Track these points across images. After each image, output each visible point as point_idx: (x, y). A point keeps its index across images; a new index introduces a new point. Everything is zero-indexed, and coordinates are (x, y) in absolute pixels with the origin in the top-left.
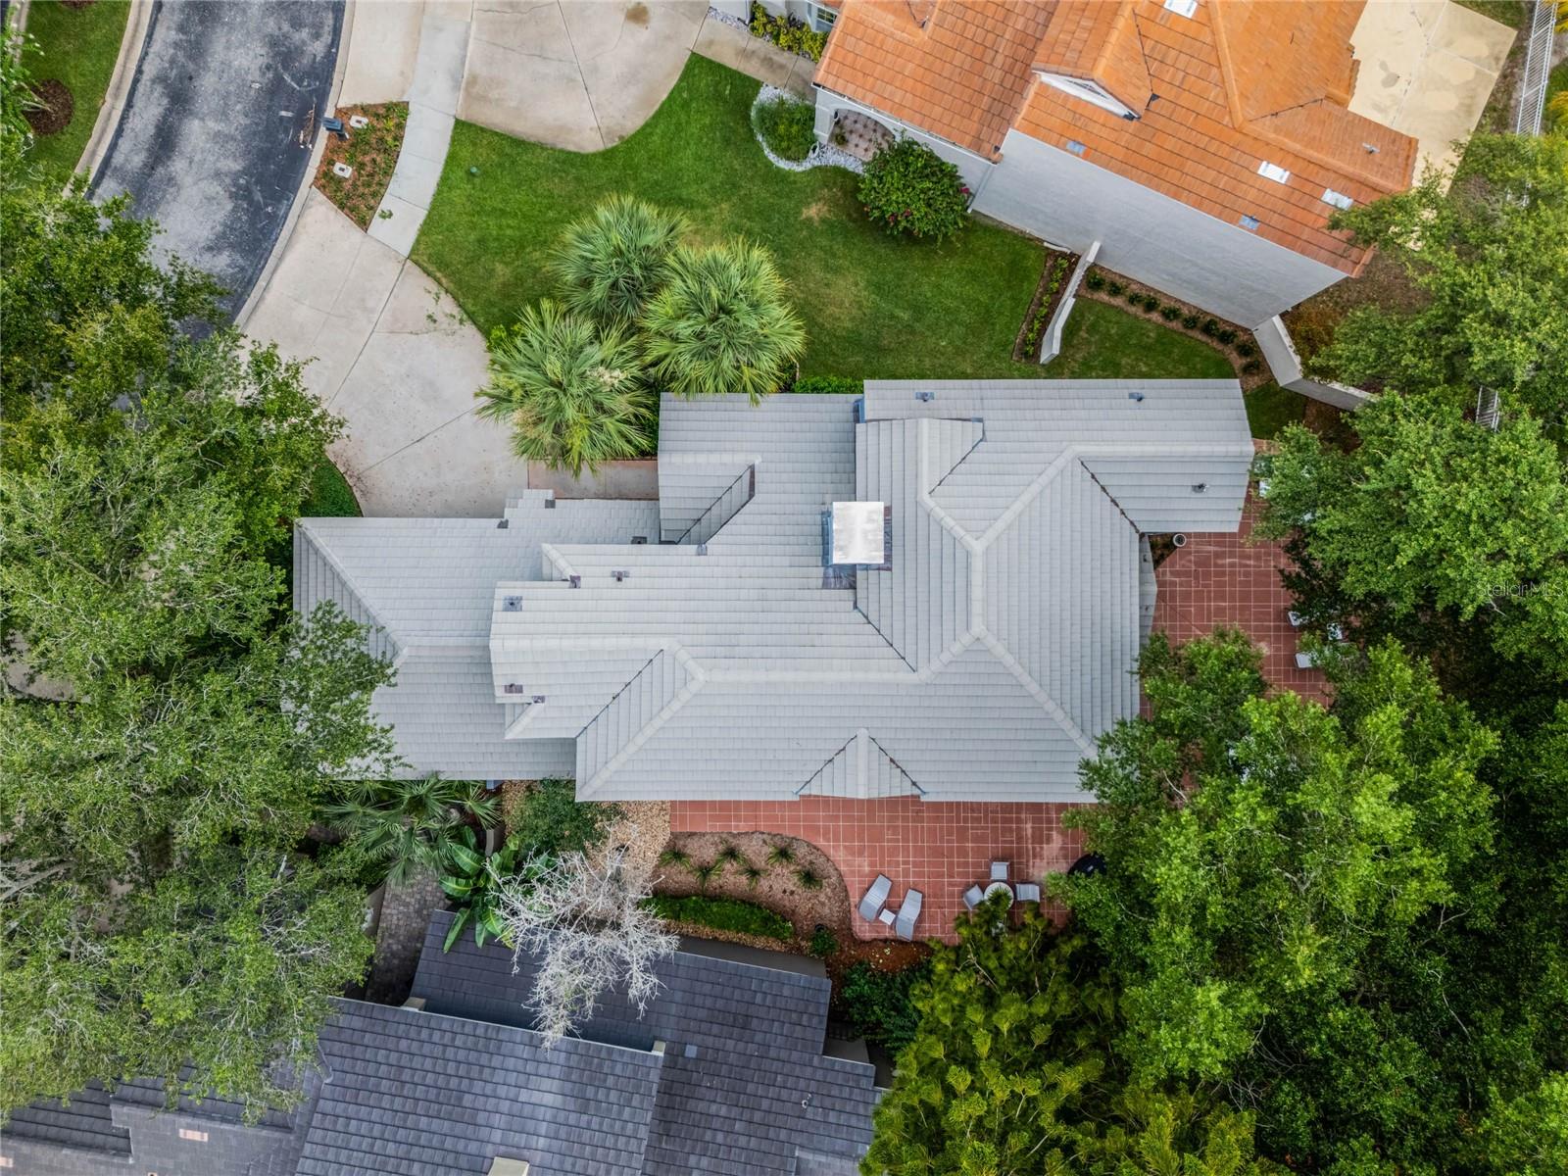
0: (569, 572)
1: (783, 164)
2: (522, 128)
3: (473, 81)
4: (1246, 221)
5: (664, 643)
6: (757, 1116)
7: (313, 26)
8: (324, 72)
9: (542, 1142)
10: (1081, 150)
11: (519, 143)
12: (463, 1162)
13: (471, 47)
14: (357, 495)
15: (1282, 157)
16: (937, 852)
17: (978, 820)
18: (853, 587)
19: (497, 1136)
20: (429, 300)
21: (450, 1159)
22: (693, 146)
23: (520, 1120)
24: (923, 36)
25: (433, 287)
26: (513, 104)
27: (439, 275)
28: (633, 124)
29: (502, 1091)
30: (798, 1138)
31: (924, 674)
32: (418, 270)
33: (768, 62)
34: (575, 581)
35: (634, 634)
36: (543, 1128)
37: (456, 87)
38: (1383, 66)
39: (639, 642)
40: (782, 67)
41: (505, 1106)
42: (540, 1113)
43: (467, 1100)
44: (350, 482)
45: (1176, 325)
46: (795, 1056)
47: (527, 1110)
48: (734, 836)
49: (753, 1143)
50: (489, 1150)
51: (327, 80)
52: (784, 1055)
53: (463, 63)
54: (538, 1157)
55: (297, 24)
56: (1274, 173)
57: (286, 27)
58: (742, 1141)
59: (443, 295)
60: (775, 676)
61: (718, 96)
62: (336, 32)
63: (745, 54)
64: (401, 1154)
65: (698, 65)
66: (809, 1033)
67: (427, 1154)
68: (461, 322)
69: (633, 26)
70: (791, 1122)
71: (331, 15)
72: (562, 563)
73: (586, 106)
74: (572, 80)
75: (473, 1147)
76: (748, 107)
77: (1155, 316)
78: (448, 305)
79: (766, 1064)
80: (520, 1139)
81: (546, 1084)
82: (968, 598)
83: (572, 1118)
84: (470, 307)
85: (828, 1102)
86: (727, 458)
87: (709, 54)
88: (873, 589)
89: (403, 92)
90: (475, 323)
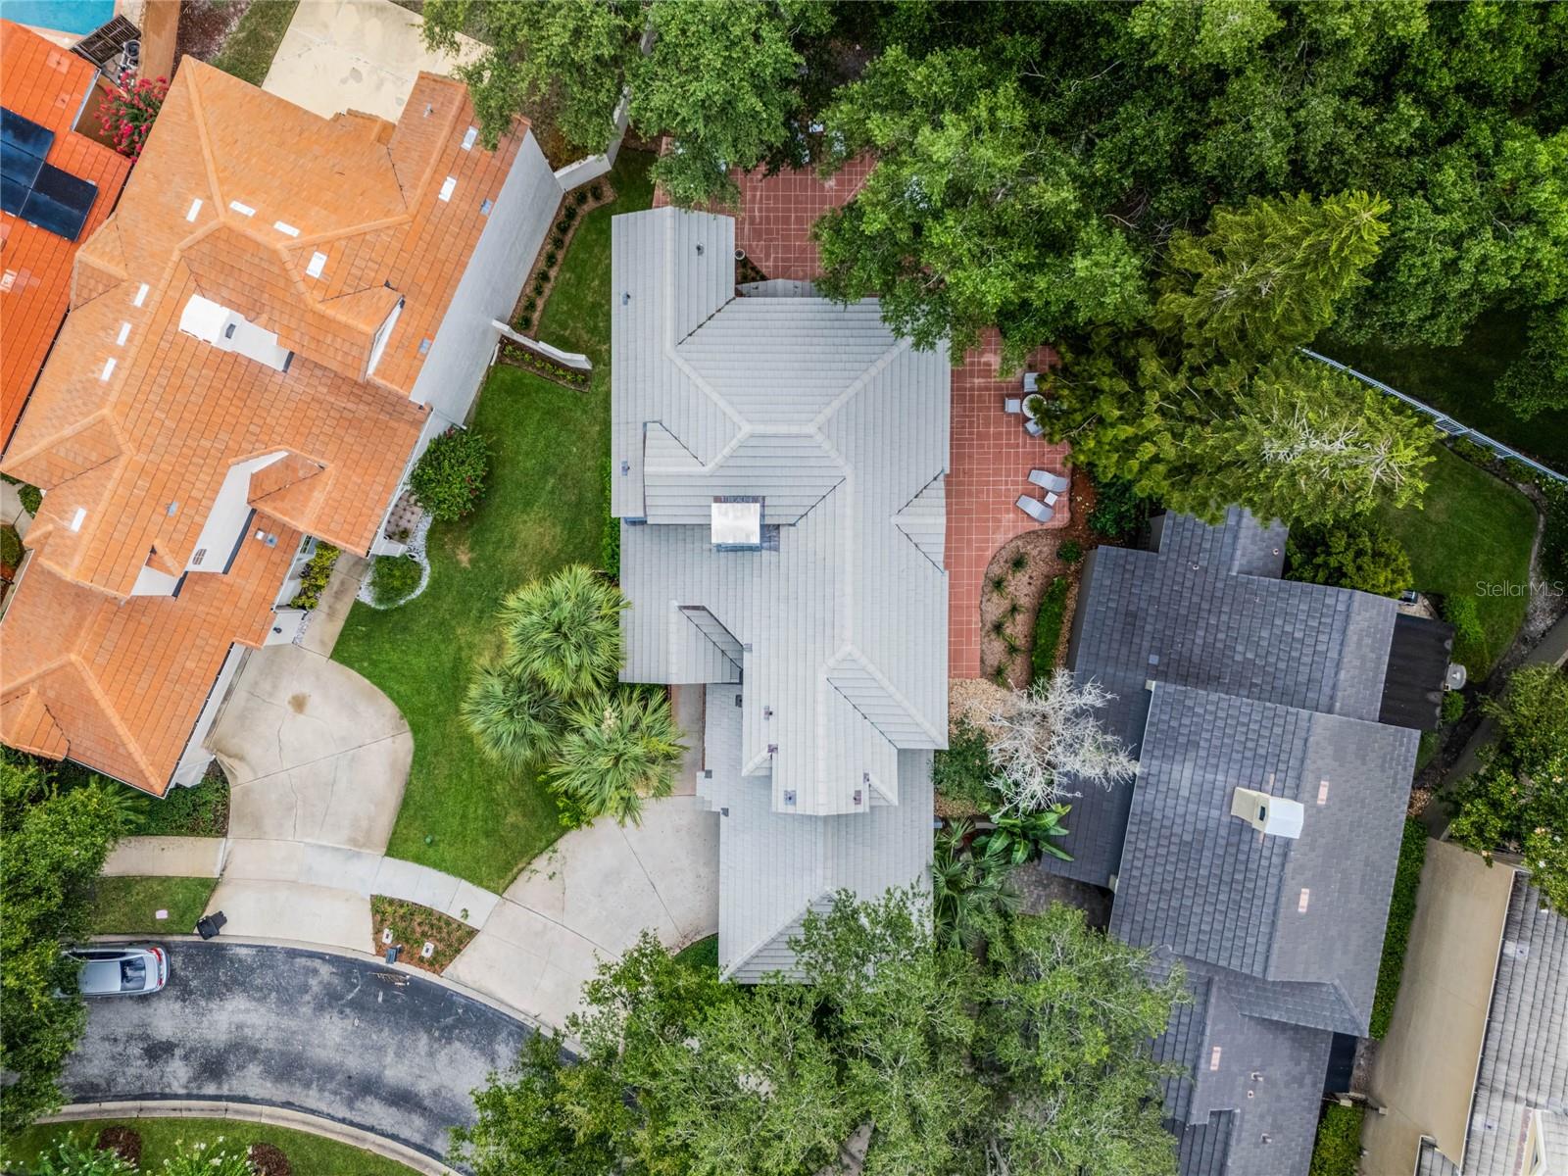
0: (765, 753)
1: (425, 582)
2: (392, 799)
3: (353, 841)
4: (485, 210)
5: (822, 677)
6: (1205, 606)
7: (306, 974)
8: (346, 966)
9: (1220, 777)
10: (427, 342)
11: (405, 804)
12: (1234, 839)
13: (325, 843)
14: (699, 938)
15: (436, 184)
16: (998, 457)
17: (971, 423)
18: (777, 527)
19: (1215, 813)
20: (536, 878)
21: (1233, 850)
22: (409, 658)
23: (1203, 795)
24: (331, 468)
25: (525, 875)
26: (373, 808)
27: (515, 870)
28: (389, 707)
29: (1180, 810)
30: (1223, 573)
31: (848, 471)
32: (512, 888)
33: (338, 595)
34: (772, 749)
35: (814, 701)
36: (1210, 777)
37: (358, 855)
38: (344, 81)
39: (821, 697)
40: (342, 583)
41: (1192, 807)
42: (1198, 779)
43: (1187, 837)
44: (688, 944)
45: (560, 256)
46: (1158, 575)
47: (1196, 790)
48: (984, 625)
49: (1226, 609)
50: (1225, 819)
51: (353, 962)
52: (1157, 584)
53: (338, 849)
54: (1232, 780)
55: (305, 989)
56: (448, 189)
57: (307, 998)
58: (1224, 618)
59: (532, 867)
60: (849, 590)
61: (368, 636)
62: (311, 955)
63: (332, 614)
64: (1227, 889)
65: (341, 653)
66: (1141, 564)
67: (1228, 868)
68: (555, 851)
69: (308, 708)
70: (1210, 579)
71: (298, 960)
72: (757, 760)
73: (374, 746)
74: (353, 759)
75: (1223, 832)
76: (376, 612)
77: (553, 273)
78: (540, 863)
79: (1165, 599)
80: (1218, 794)
81: (1176, 775)
82: (789, 436)
83: (1203, 753)
84: (543, 843)
85: (1195, 549)
86: (673, 628)
87: (332, 645)
88: (779, 511)
89: (363, 899)
90: (556, 840)
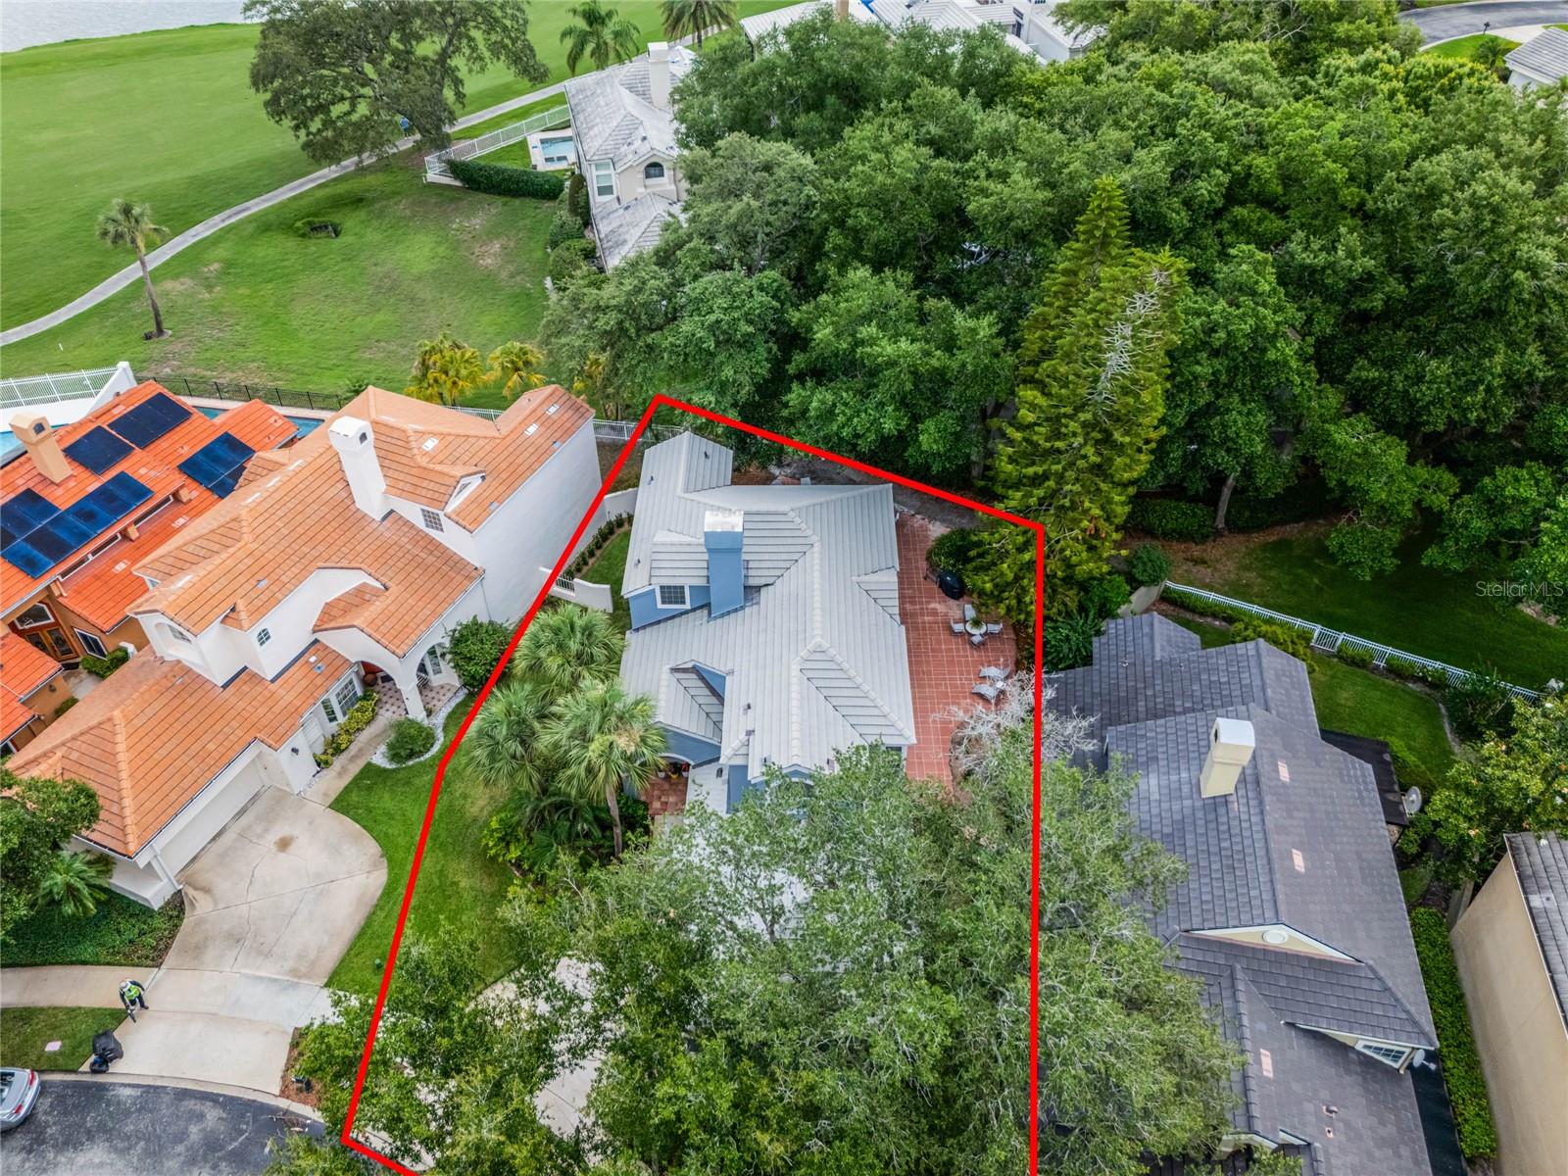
0: (743, 736)
1: (435, 749)
2: (349, 931)
3: (294, 972)
4: (556, 446)
5: (795, 668)
6: (1140, 685)
7: (189, 1120)
8: (237, 1108)
9: (1184, 775)
11: (361, 934)
12: (1212, 816)
13: (263, 974)
15: (525, 423)
16: (951, 663)
17: (926, 644)
18: (758, 588)
19: (1187, 803)
21: (1213, 825)
23: (1172, 793)
26: (326, 939)
28: (373, 847)
29: (1155, 811)
30: (1149, 661)
31: (815, 539)
33: (353, 759)
34: (750, 733)
35: (789, 685)
36: (1174, 778)
37: (295, 986)
39: (794, 680)
40: (360, 750)
41: (1165, 806)
42: (1164, 783)
43: (1167, 830)
46: (1096, 678)
47: (1164, 791)
48: (955, 778)
49: (1158, 682)
50: (1199, 804)
51: (251, 1104)
52: (1096, 684)
53: (276, 980)
54: (1194, 773)
55: (181, 1137)
56: (532, 429)
57: (180, 1148)
58: (1158, 688)
60: (817, 605)
61: (369, 788)
62: (205, 1097)
63: (340, 774)
64: (1217, 858)
65: (341, 804)
66: (1080, 676)
67: (1213, 841)
69: (292, 848)
70: (1139, 667)
71: (185, 1103)
72: (736, 744)
73: (348, 881)
74: (321, 893)
75: (1200, 814)
76: (385, 770)
77: (591, 561)
79: (1105, 692)
80: (1186, 789)
81: (1143, 786)
82: (768, 513)
83: (1162, 763)
84: (502, 971)
85: (1121, 654)
86: (664, 683)
87: (333, 796)
88: (760, 572)
89: (284, 1032)
